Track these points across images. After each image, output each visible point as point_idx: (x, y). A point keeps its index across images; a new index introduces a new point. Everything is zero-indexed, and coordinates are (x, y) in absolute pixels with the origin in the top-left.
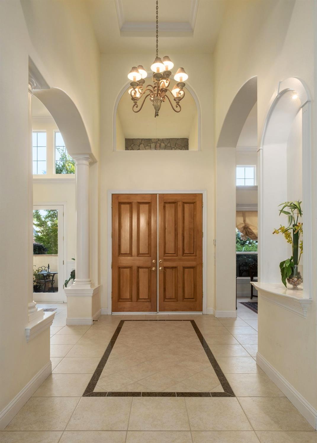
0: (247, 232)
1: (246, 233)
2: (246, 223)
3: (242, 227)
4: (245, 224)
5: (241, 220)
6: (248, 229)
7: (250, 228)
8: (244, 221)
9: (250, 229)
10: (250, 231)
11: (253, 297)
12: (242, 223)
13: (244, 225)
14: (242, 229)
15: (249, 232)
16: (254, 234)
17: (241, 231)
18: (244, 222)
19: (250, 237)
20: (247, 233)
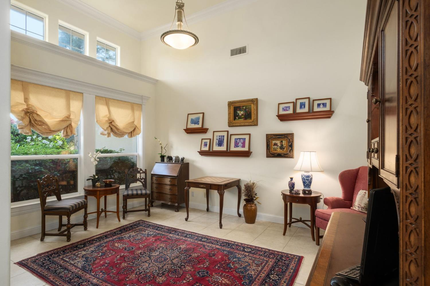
0: (32, 120)
1: (30, 121)
2: (30, 103)
3: (21, 109)
4: (27, 105)
5: (18, 97)
6: (35, 115)
7: (38, 113)
8: (26, 100)
9: (37, 115)
10: (38, 119)
11: (46, 237)
12: (22, 104)
13: (25, 107)
14: (23, 114)
15: (36, 120)
16: (47, 125)
17: (20, 118)
18: (25, 102)
19: (39, 129)
20: (33, 122)
